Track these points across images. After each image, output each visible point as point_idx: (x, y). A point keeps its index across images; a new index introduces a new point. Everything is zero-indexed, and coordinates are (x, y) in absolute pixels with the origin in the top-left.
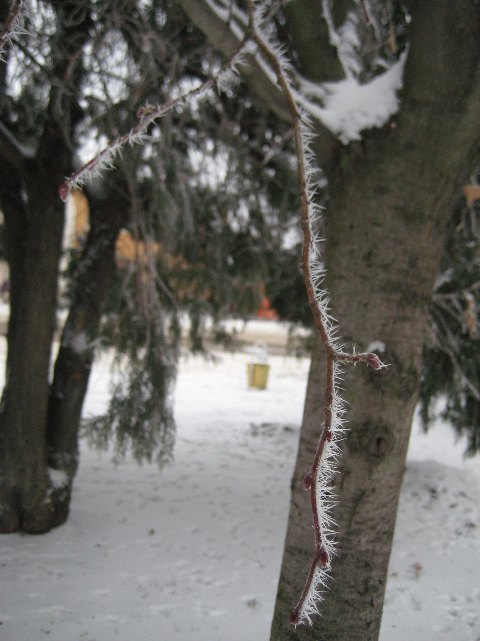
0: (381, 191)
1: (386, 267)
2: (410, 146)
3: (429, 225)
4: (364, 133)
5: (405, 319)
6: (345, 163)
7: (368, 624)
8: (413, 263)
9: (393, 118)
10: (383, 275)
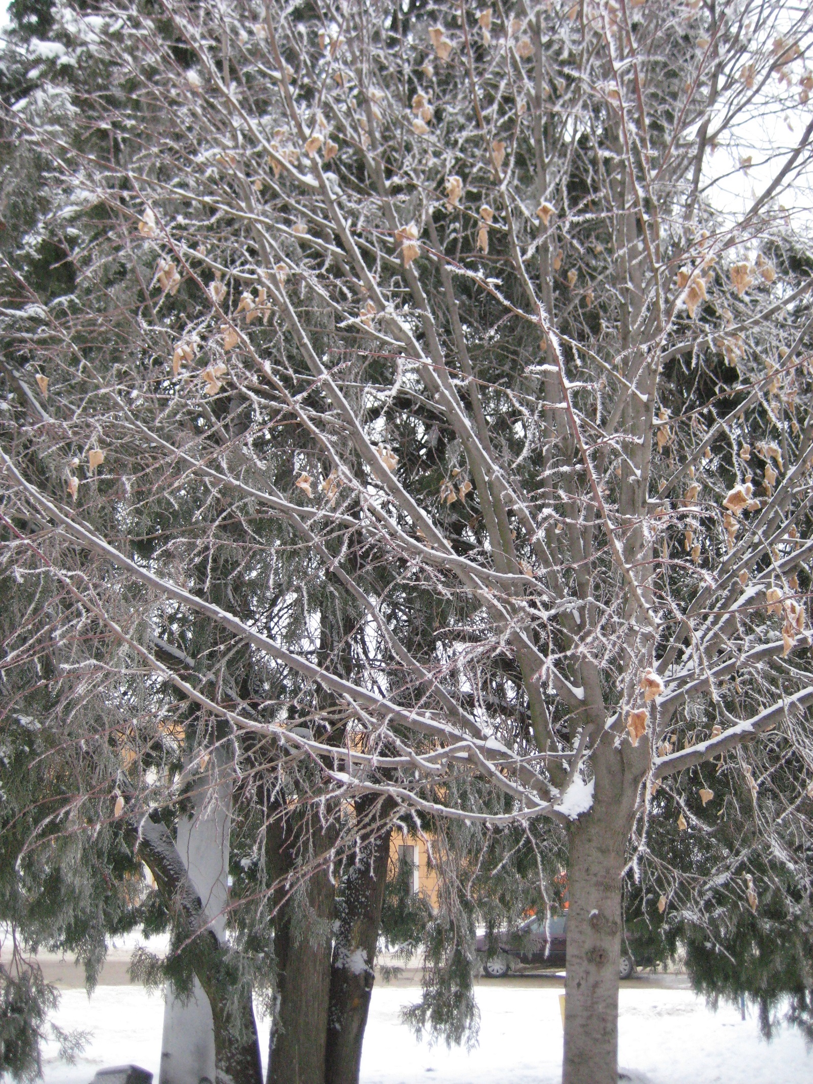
0: (589, 840)
1: (595, 875)
2: (599, 820)
3: (613, 854)
4: (580, 815)
5: (607, 898)
6: (573, 829)
7: (609, 1053)
8: (608, 872)
9: (591, 808)
10: (594, 879)
